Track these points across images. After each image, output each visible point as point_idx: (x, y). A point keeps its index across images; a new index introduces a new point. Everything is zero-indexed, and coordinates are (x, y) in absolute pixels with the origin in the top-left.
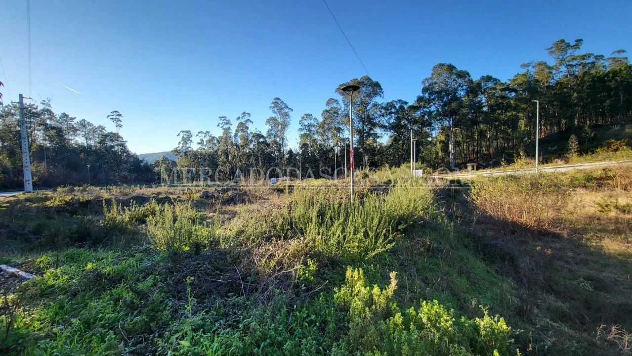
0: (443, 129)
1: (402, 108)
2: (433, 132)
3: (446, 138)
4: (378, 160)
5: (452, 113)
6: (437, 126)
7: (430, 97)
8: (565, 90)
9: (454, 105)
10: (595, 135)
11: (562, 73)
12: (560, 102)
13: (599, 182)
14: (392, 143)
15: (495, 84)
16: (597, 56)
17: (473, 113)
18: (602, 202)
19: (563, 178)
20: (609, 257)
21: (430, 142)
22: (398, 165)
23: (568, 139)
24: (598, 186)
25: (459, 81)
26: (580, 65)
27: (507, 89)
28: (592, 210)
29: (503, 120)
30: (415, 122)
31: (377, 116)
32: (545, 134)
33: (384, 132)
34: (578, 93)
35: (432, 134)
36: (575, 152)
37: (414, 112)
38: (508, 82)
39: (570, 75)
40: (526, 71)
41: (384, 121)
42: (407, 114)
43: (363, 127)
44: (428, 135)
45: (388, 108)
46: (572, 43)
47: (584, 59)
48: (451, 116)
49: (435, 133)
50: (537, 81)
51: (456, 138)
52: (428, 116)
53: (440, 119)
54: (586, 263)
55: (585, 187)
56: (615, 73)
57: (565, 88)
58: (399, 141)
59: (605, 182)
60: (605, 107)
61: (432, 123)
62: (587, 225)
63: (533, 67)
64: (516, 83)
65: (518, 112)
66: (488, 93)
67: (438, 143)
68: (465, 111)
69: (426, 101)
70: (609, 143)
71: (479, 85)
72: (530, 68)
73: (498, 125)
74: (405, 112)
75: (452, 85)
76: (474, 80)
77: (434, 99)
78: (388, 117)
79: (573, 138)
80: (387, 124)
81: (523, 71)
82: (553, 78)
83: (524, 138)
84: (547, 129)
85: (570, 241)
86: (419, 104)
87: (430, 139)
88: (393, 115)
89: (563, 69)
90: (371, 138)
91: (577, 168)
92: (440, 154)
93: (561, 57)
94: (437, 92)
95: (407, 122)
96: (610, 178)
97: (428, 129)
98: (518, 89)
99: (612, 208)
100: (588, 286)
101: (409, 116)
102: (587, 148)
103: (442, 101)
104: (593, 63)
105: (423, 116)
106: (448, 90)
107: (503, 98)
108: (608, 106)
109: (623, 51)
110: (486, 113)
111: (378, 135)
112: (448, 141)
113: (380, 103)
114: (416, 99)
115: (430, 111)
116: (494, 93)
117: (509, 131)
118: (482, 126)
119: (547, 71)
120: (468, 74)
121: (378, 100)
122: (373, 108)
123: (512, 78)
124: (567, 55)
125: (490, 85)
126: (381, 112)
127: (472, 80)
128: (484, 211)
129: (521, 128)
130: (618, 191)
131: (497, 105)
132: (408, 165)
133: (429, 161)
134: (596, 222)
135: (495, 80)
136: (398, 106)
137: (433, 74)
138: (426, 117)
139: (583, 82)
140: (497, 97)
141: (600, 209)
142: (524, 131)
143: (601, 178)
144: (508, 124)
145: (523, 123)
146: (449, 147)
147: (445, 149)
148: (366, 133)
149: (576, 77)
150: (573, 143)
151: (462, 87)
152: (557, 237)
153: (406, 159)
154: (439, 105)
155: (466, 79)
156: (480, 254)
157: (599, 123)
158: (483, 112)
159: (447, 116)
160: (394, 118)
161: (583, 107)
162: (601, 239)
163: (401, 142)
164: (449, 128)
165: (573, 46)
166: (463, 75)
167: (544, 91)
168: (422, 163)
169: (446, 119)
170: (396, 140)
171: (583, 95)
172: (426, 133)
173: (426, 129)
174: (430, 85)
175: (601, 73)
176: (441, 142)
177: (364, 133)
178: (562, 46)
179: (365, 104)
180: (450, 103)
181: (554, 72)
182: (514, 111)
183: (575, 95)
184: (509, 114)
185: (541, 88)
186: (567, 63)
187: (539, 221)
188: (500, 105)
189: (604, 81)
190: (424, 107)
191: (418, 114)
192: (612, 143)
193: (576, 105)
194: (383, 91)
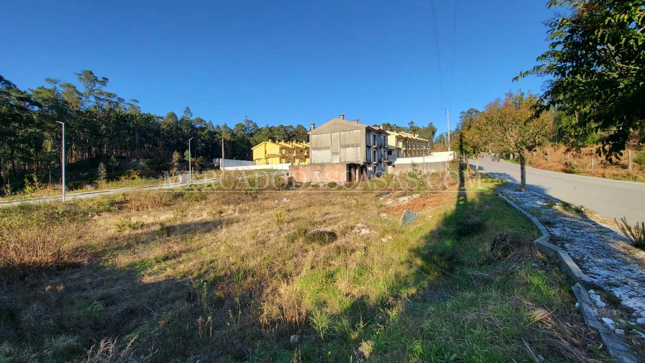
8: (95, 120)
10: (119, 164)
11: (89, 104)
12: (90, 129)
13: (118, 205)
15: (10, 88)
16: (120, 98)
18: (119, 222)
19: (90, 204)
20: (122, 270)
23: (97, 166)
24: (119, 209)
26: (107, 101)
27: (27, 99)
28: (113, 231)
29: (22, 136)
32: (76, 159)
34: (106, 125)
36: (104, 178)
38: (29, 92)
39: (99, 107)
40: (54, 87)
46: (100, 79)
47: (109, 97)
50: (66, 102)
54: (100, 284)
55: (109, 211)
56: (133, 117)
57: (95, 118)
59: (125, 205)
60: (126, 141)
62: (107, 246)
63: (61, 86)
64: (40, 96)
65: (44, 131)
70: (129, 172)
72: (57, 85)
73: (15, 142)
79: (102, 165)
81: (49, 86)
82: (82, 105)
83: (51, 161)
84: (78, 154)
85: (90, 266)
89: (92, 99)
91: (103, 194)
93: (90, 87)
96: (127, 202)
98: (43, 104)
99: (126, 227)
100: (100, 306)
102: (114, 176)
104: (116, 103)
107: (22, 109)
108: (129, 142)
109: (137, 102)
117: (32, 150)
119: (77, 95)
123: (35, 89)
124: (95, 88)
129: (46, 149)
130: (133, 211)
131: (11, 115)
134: (114, 241)
139: (109, 117)
140: (12, 106)
141: (118, 229)
142: (50, 153)
143: (122, 202)
144: (29, 142)
145: (50, 143)
149: (104, 110)
150: (102, 170)
152: (77, 266)
157: (123, 155)
161: (111, 139)
162: (115, 256)
165: (101, 82)
167: (74, 115)
171: (110, 128)
175: (123, 114)
178: (90, 77)
181: (84, 99)
182: (38, 128)
183: (104, 126)
184: (30, 130)
185: (70, 110)
186: (96, 95)
187: (58, 254)
189: (125, 121)
192: (132, 172)
193: (104, 136)
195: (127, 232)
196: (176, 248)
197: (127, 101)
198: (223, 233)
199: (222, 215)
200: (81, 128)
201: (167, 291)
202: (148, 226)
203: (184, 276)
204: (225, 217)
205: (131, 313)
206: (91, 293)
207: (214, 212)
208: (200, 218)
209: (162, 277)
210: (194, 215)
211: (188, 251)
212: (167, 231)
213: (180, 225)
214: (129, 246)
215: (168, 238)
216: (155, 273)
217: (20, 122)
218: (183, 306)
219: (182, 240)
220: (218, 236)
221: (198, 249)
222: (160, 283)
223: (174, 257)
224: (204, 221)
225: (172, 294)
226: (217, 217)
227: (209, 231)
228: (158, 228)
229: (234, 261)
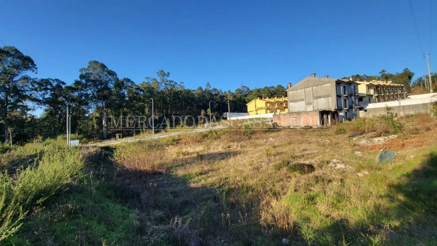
0: (98, 108)
1: (59, 86)
2: (90, 110)
3: (100, 116)
4: (29, 132)
5: (104, 98)
6: (93, 106)
7: (86, 83)
8: (164, 95)
9: (106, 92)
11: (162, 88)
12: (163, 101)
13: (176, 142)
14: (47, 116)
15: (133, 84)
16: (175, 82)
17: (119, 100)
18: (177, 151)
19: (164, 141)
20: (180, 178)
21: (87, 118)
22: (54, 136)
25: (110, 76)
26: (169, 85)
27: (138, 89)
28: (175, 156)
29: (137, 107)
30: (73, 100)
31: (28, 89)
32: (158, 117)
33: (37, 106)
35: (88, 111)
37: (73, 92)
38: (139, 85)
39: (166, 89)
40: (148, 81)
41: (38, 95)
42: (64, 93)
43: (6, 98)
44: (85, 112)
45: (44, 84)
46: (166, 74)
47: (171, 82)
48: (104, 100)
49: (92, 111)
50: (153, 88)
51: (108, 115)
52: (85, 97)
53: (95, 101)
54: (171, 185)
55: (172, 144)
56: (181, 92)
58: (56, 114)
60: (178, 106)
61: (88, 103)
62: (173, 164)
64: (143, 86)
65: (145, 103)
66: (128, 89)
67: (94, 118)
68: (114, 98)
69: (83, 86)
71: (122, 82)
72: (150, 80)
73: (135, 110)
74: (62, 90)
75: (104, 78)
76: (119, 79)
77: (90, 85)
78: (43, 92)
80: (41, 99)
81: (146, 81)
82: (159, 88)
84: (158, 114)
85: (166, 175)
86: (77, 86)
87: (87, 115)
88: (49, 91)
89: (163, 85)
90: (19, 110)
91: (169, 135)
92: (96, 127)
93: (162, 79)
94: (92, 81)
95: (64, 99)
96: (180, 139)
97: (86, 107)
98: (144, 90)
99: (181, 154)
100: (171, 197)
101: (67, 95)
103: (97, 88)
104: (174, 85)
105: (81, 97)
106: (101, 81)
107: (137, 94)
108: (180, 106)
109: (183, 83)
110: (127, 101)
111: (29, 107)
112: (102, 117)
113: (32, 77)
114: (74, 82)
115: (87, 94)
116: (132, 90)
118: (125, 109)
119: (157, 84)
120: (115, 74)
121: (29, 73)
122: (22, 81)
123: (141, 83)
124: (164, 79)
125: (129, 84)
126: (33, 86)
127: (118, 79)
128: (124, 167)
129: (146, 113)
130: (183, 145)
131: (133, 97)
132: (65, 136)
133: (87, 132)
134: (176, 162)
135: (132, 82)
136: (55, 84)
137: (89, 67)
138: (83, 97)
139: (170, 93)
140: (133, 93)
141: (177, 155)
143: (178, 140)
144: (140, 110)
145: (147, 110)
146: (102, 122)
147: (100, 123)
148: (11, 104)
149: (168, 90)
151: (112, 81)
152: (161, 173)
153: (62, 131)
154: (95, 91)
155: (115, 77)
156: (118, 199)
158: (125, 100)
159: (101, 99)
160: (49, 94)
161: (171, 105)
162: (177, 170)
163: (58, 116)
164: (102, 108)
166: (112, 73)
167: (156, 94)
168: (79, 134)
169: (100, 102)
170: (51, 114)
171: (171, 99)
172: (83, 110)
173: (85, 108)
174: (86, 74)
175: (177, 91)
176: (96, 118)
177: (8, 104)
178: (162, 74)
179: (9, 74)
180: (103, 91)
181: (160, 85)
182: (143, 103)
183: (168, 98)
184: (140, 104)
185: (155, 92)
186: (165, 83)
187: (153, 167)
188: (135, 98)
189: (178, 95)
190: (81, 90)
191: (76, 94)
193: (169, 104)
194: (36, 67)
195: (181, 157)
196: (206, 168)
197: (178, 84)
198: (231, 160)
199: (230, 149)
200: (159, 101)
201: (203, 194)
202: (191, 154)
203: (211, 186)
204: (232, 150)
205: (186, 204)
206: (167, 189)
207: (225, 147)
208: (217, 150)
209: (199, 185)
210: (214, 148)
211: (213, 170)
212: (201, 157)
213: (207, 154)
214: (183, 165)
215: (201, 162)
216: (197, 182)
217: (136, 100)
218: (213, 204)
219: (209, 163)
220: (229, 162)
221: (218, 170)
222: (199, 188)
223: (205, 174)
224: (220, 152)
225: (206, 196)
226: (227, 149)
227: (223, 159)
228: (196, 155)
229: (239, 180)
